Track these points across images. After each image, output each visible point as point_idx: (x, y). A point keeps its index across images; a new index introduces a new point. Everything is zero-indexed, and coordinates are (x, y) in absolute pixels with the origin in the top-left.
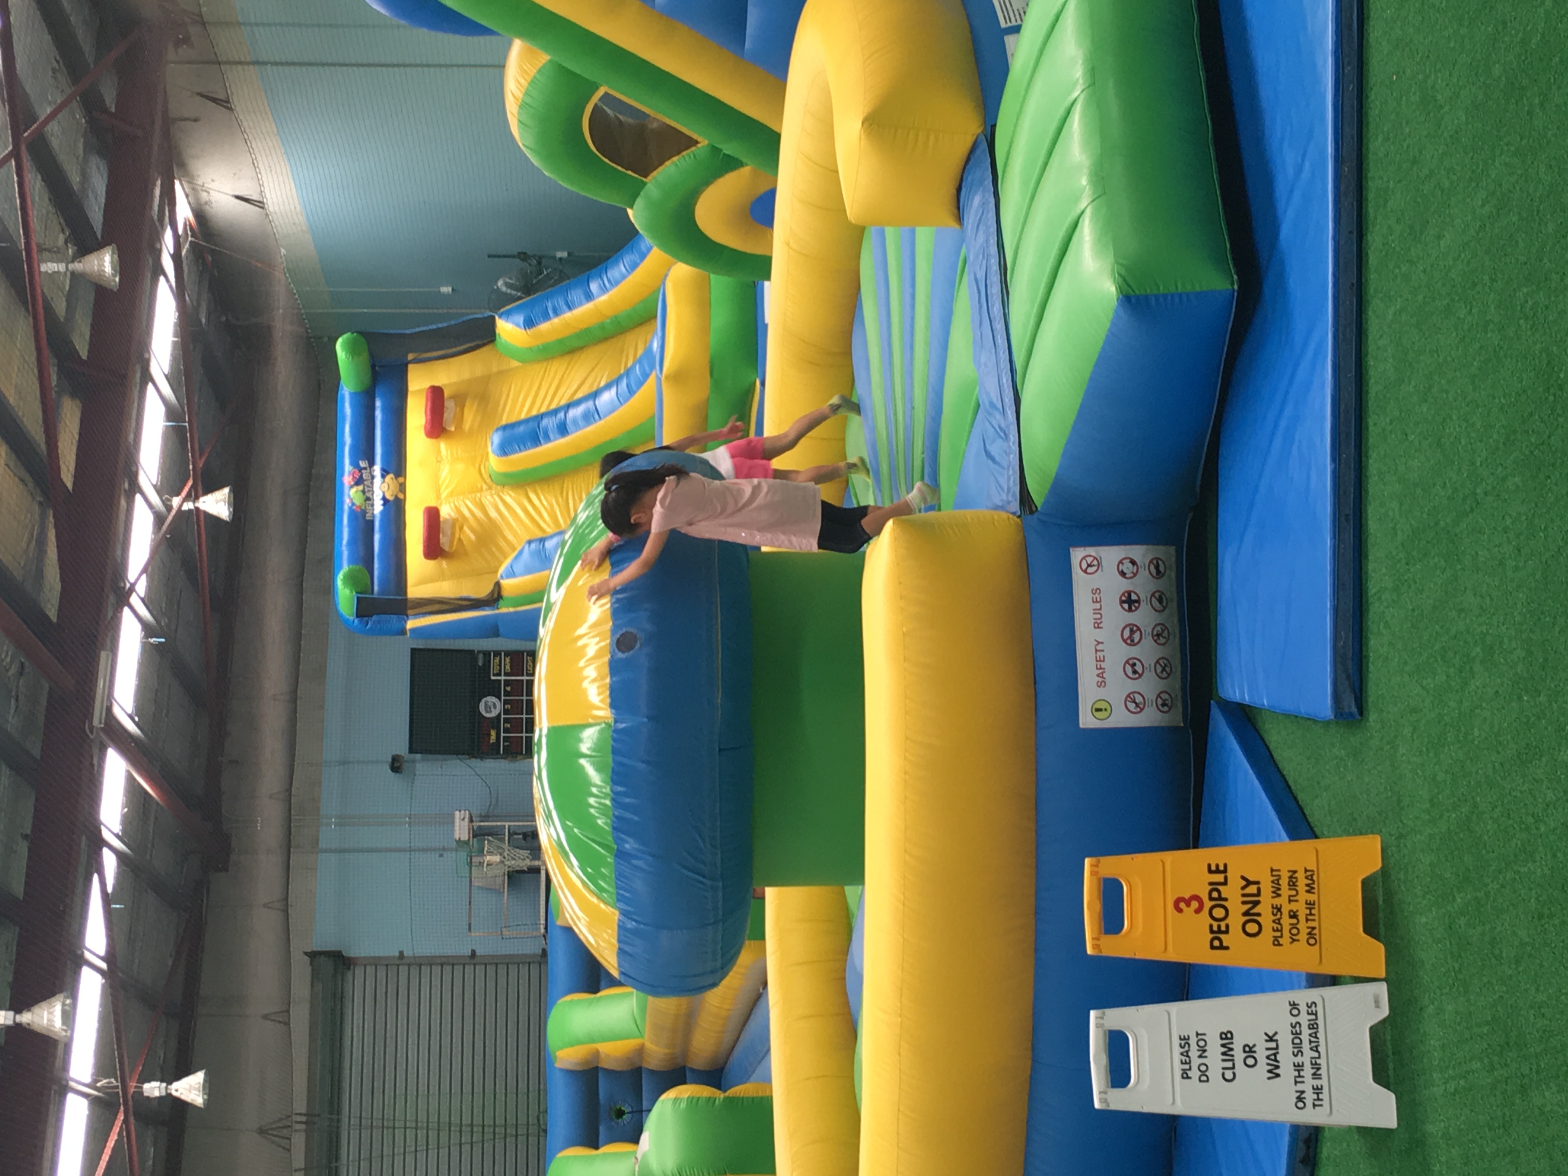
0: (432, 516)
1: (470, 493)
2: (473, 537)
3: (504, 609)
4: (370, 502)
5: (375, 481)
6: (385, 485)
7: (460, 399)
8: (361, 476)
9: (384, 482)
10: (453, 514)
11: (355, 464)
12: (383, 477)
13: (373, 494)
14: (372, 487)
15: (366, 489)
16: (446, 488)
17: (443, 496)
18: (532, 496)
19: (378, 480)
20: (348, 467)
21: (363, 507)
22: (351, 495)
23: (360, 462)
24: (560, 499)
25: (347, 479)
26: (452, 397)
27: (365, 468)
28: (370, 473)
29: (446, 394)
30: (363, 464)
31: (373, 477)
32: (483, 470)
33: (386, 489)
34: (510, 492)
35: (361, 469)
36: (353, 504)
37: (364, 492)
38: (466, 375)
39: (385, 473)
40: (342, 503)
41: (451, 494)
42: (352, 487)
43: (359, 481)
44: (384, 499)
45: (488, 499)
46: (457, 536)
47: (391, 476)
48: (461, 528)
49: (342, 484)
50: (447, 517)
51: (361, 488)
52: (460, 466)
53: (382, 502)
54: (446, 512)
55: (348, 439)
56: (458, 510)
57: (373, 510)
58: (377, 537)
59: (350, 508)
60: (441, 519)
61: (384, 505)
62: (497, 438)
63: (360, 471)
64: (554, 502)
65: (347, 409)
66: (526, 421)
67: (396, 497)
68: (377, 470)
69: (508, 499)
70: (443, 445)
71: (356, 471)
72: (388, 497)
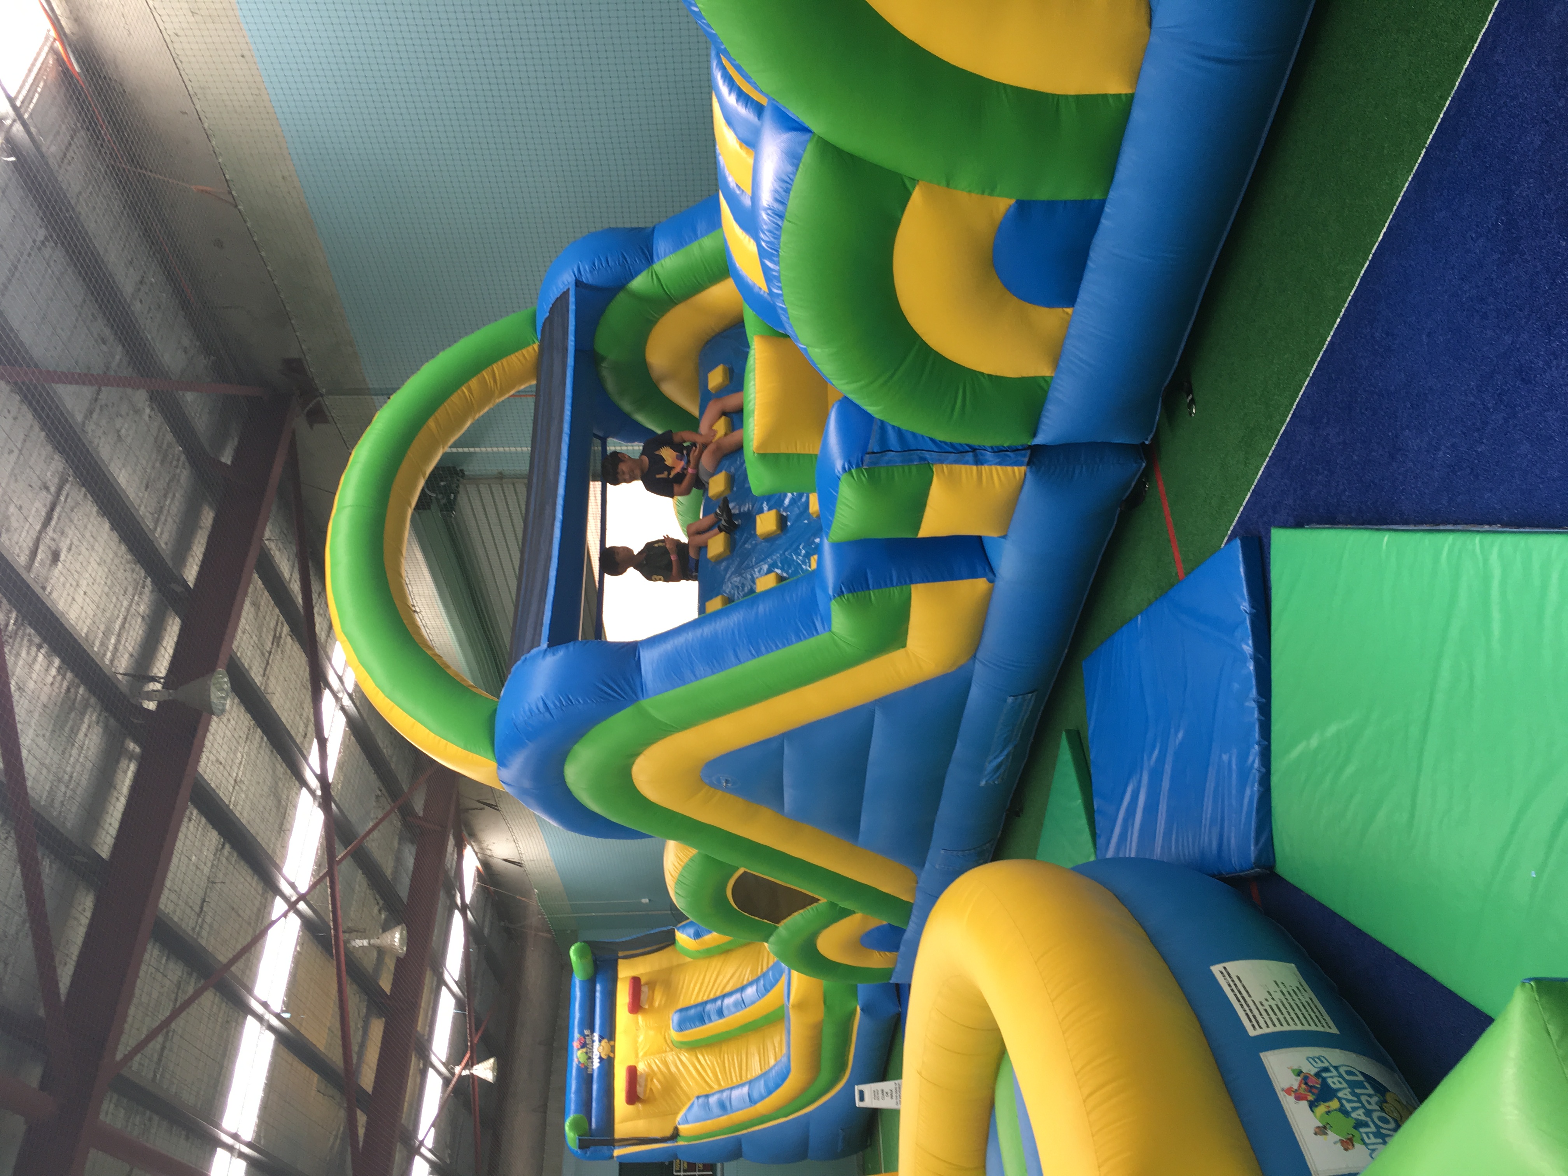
0: (632, 1072)
1: (658, 1053)
2: (659, 1086)
3: (681, 1143)
4: (591, 1061)
5: (595, 1044)
6: (601, 1047)
7: (652, 985)
8: (585, 1041)
9: (600, 1045)
10: (646, 1070)
11: (581, 1032)
12: (600, 1041)
13: (593, 1054)
14: (593, 1049)
15: (588, 1051)
16: (642, 1049)
17: (641, 1054)
18: (700, 1057)
19: (596, 1044)
20: (577, 1035)
21: (586, 1064)
22: (578, 1055)
23: (584, 1031)
24: (719, 1061)
25: (576, 1044)
26: (647, 984)
27: (588, 1036)
28: (592, 1039)
29: (643, 981)
30: (587, 1032)
31: (593, 1041)
32: (667, 1037)
33: (602, 1050)
34: (686, 1054)
35: (585, 1036)
36: (579, 1062)
37: (586, 1053)
38: (656, 967)
39: (601, 1038)
40: (572, 1060)
41: (645, 1055)
42: (578, 1049)
43: (583, 1045)
44: (600, 1058)
45: (670, 1057)
46: (649, 1086)
47: (605, 1040)
48: (652, 1080)
49: (573, 1047)
50: (643, 1072)
51: (584, 1050)
52: (652, 1033)
53: (599, 1060)
54: (641, 1067)
55: (577, 1015)
56: (649, 1066)
57: (593, 1065)
58: (595, 1087)
59: (578, 1066)
60: (638, 1073)
61: (600, 1062)
62: (676, 1017)
64: (715, 1063)
65: (577, 993)
66: (696, 1006)
67: (609, 1057)
68: (596, 1036)
69: (683, 1058)
70: (640, 1018)
71: (582, 1037)
72: (604, 1057)
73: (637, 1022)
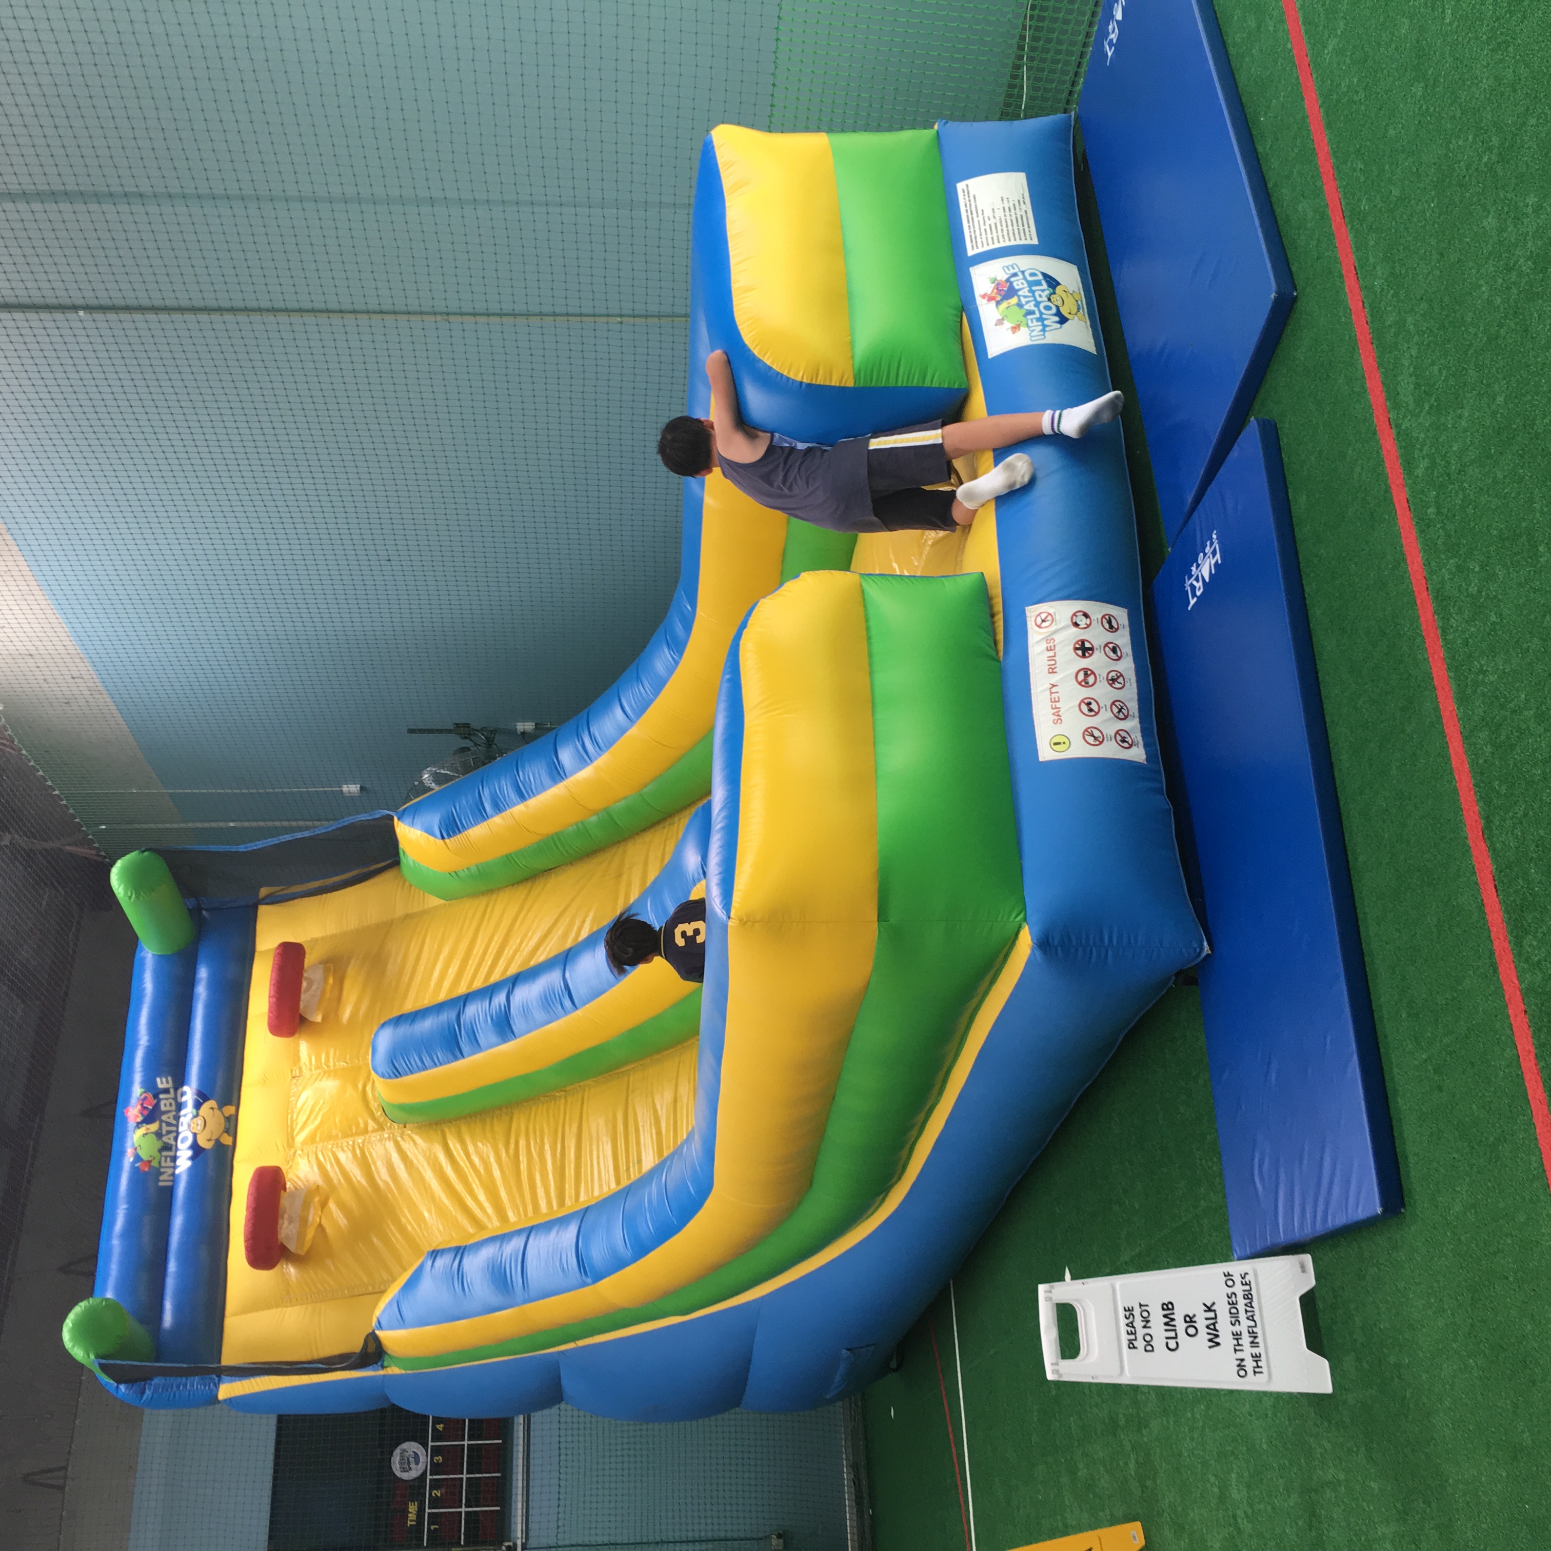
1: (346, 1135)
3: (395, 1369)
4: (171, 1154)
5: (182, 1113)
6: (200, 1121)
7: (333, 965)
8: (157, 1106)
9: (197, 1116)
10: (310, 1177)
11: (149, 1084)
12: (198, 1105)
13: (176, 1139)
14: (177, 1126)
15: (165, 1128)
16: (304, 1127)
18: (452, 1144)
19: (188, 1111)
20: (137, 1091)
21: (155, 1164)
22: (137, 1141)
23: (158, 1080)
25: (133, 1112)
26: (320, 962)
27: (166, 1091)
28: (175, 1099)
29: (312, 956)
30: (162, 1083)
31: (180, 1106)
32: (369, 1092)
33: (199, 1128)
34: (415, 1137)
35: (157, 1092)
36: (140, 1157)
37: (159, 1134)
38: (352, 922)
39: (202, 1098)
41: (312, 1142)
42: (138, 1125)
43: (150, 1116)
44: (196, 1146)
45: (377, 1146)
46: (314, 1220)
47: (212, 1103)
48: (323, 1204)
50: (299, 1185)
51: (154, 1127)
52: (331, 1083)
53: (191, 1153)
55: (143, 1040)
56: (319, 1168)
57: (175, 1167)
58: (178, 1220)
61: (192, 1158)
62: (385, 1041)
63: (156, 1096)
65: (147, 986)
67: (218, 1143)
68: (189, 1094)
69: (410, 1150)
70: (304, 1047)
71: (150, 1096)
72: (203, 1142)
73: (296, 1058)
